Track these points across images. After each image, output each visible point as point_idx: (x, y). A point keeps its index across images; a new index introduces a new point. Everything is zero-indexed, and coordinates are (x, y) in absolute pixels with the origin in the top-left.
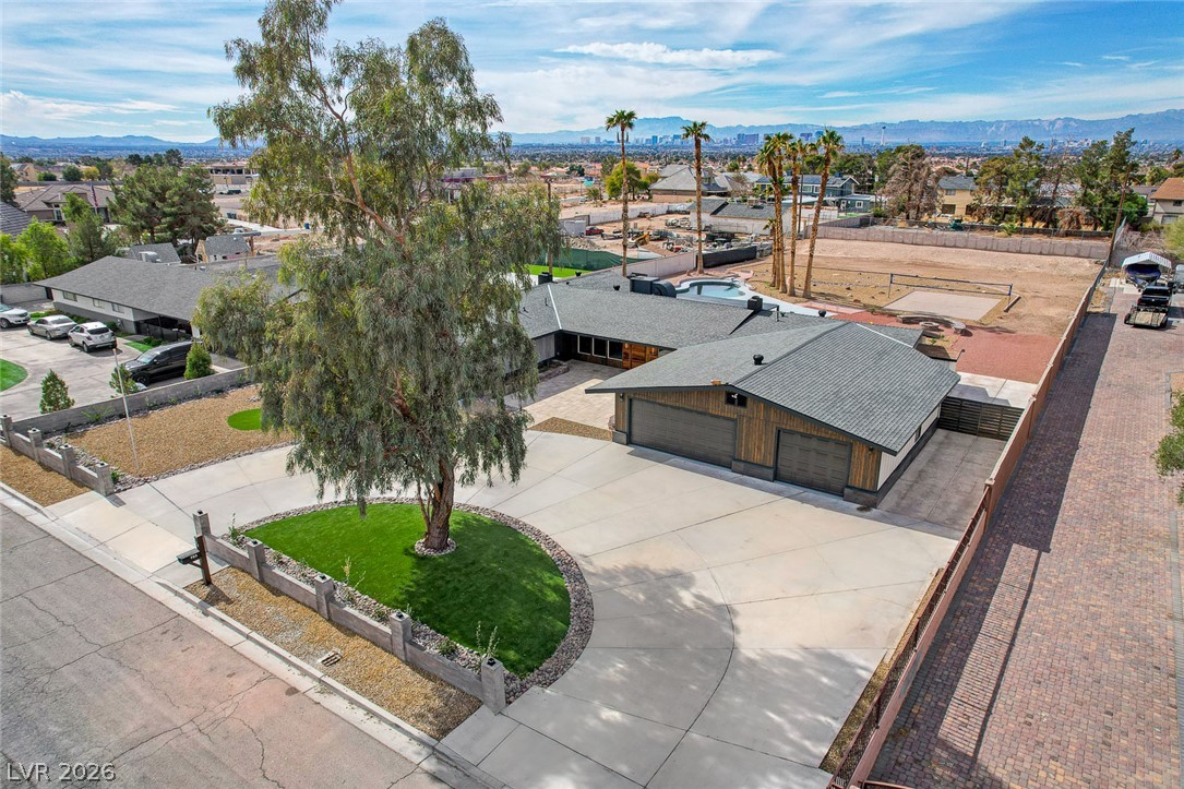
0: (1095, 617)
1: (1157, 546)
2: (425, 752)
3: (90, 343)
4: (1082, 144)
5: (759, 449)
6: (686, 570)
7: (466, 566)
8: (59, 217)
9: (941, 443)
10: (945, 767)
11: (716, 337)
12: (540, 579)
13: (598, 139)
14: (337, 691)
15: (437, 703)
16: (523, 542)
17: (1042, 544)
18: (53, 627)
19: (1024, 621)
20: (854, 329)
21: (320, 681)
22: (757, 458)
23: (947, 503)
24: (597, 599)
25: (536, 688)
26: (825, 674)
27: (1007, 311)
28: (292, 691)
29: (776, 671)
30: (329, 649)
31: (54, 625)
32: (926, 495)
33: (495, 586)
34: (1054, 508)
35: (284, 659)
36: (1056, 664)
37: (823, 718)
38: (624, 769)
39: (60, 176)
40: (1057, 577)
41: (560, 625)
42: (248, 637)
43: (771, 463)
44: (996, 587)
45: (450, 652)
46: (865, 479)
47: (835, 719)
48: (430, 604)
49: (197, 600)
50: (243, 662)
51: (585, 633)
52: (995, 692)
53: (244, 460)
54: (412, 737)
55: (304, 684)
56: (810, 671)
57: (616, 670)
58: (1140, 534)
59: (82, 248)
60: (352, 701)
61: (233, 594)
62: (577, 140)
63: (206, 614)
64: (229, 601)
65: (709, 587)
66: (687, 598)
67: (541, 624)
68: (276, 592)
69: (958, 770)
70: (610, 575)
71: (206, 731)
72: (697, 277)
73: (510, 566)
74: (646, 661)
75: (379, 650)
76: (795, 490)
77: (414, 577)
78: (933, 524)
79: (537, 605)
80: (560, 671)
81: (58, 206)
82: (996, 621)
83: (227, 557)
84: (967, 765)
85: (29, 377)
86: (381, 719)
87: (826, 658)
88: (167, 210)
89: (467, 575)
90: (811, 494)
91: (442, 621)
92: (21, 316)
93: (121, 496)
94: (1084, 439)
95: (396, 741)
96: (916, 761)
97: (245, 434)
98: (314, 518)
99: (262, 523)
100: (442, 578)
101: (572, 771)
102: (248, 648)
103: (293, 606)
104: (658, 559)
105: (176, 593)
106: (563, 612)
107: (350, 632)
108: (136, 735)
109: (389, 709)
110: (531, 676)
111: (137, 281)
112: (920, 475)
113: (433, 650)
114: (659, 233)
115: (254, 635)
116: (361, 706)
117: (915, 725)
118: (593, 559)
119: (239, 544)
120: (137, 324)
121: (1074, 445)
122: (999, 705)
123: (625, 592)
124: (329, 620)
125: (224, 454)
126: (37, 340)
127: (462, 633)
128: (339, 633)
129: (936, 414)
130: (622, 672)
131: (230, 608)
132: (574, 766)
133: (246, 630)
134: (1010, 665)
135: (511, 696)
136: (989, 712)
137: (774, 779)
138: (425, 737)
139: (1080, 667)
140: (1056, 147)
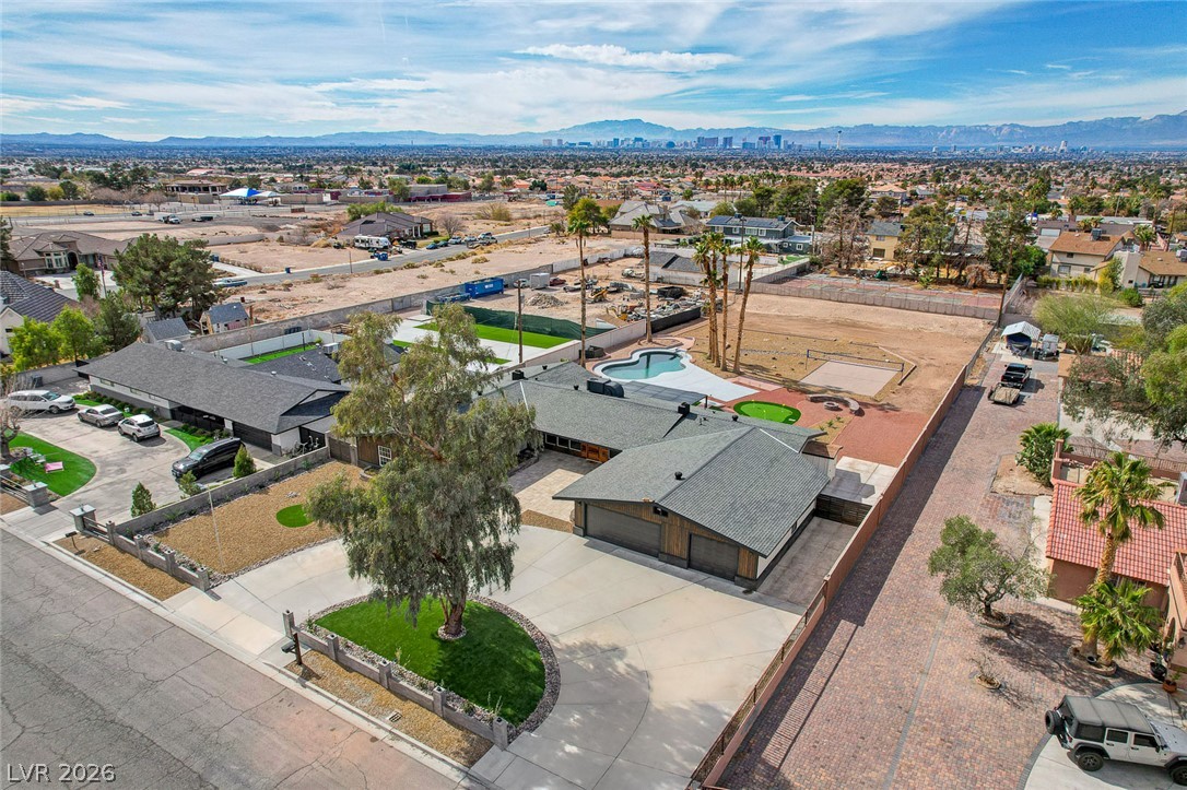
0: (876, 674)
1: (933, 618)
2: (462, 775)
3: (140, 435)
4: (1026, 150)
5: (677, 545)
6: (621, 645)
7: (475, 647)
8: (50, 265)
9: (813, 531)
10: (761, 775)
11: (652, 440)
12: (524, 656)
13: (560, 141)
14: (403, 739)
15: (465, 745)
16: (511, 625)
17: (859, 620)
18: (206, 698)
19: (832, 679)
20: (757, 435)
21: (390, 732)
22: (676, 552)
23: (806, 585)
24: (563, 669)
25: (525, 733)
26: (703, 718)
27: (900, 384)
28: (374, 739)
29: (673, 717)
30: (392, 710)
31: (206, 697)
32: (792, 580)
33: (495, 662)
34: (877, 588)
35: (364, 717)
36: (842, 708)
37: (697, 748)
38: (579, 782)
39: (23, 195)
40: (862, 645)
41: (539, 688)
42: (337, 703)
43: (685, 555)
44: (821, 654)
45: (470, 711)
46: (748, 571)
47: (704, 748)
48: (453, 677)
49: (297, 677)
50: (339, 721)
51: (555, 694)
52: (801, 728)
53: (299, 556)
54: (453, 766)
55: (381, 734)
56: (693, 717)
57: (575, 719)
58: (926, 608)
59: (106, 328)
60: (413, 745)
61: (319, 671)
62: (539, 142)
63: (305, 686)
64: (318, 677)
65: (636, 658)
66: (621, 666)
67: (527, 688)
68: (349, 669)
69: (768, 776)
70: (571, 650)
71: (328, 766)
72: (646, 346)
73: (504, 645)
74: (593, 712)
75: (424, 710)
76: (702, 576)
77: (441, 656)
78: (791, 604)
79: (522, 675)
80: (539, 721)
81: (49, 255)
82: (814, 680)
83: (309, 643)
84: (773, 772)
85: (98, 470)
86: (433, 755)
87: (706, 707)
88: (171, 279)
89: (476, 654)
90: (713, 580)
91: (462, 689)
92: (69, 402)
93: (215, 590)
94: (919, 525)
95: (444, 769)
96: (746, 772)
97: (294, 531)
98: (362, 609)
99: (326, 613)
100: (460, 657)
101: (548, 784)
102: (338, 710)
103: (362, 680)
104: (602, 638)
105: (280, 671)
106: (540, 679)
107: (404, 698)
108: (285, 770)
109: (437, 749)
110: (522, 725)
111: (169, 372)
112: (793, 561)
113: (460, 710)
114: (616, 285)
115: (341, 701)
116: (418, 747)
117: (749, 751)
118: (560, 638)
119: (315, 631)
120: (172, 411)
121: (909, 530)
122: (801, 736)
123: (580, 663)
124: (388, 689)
125: (282, 551)
126: (88, 429)
127: (476, 696)
128: (396, 699)
129: (813, 507)
130: (577, 720)
131: (320, 682)
132: (550, 781)
133: (336, 699)
134: (815, 710)
135: (511, 737)
136: (794, 741)
137: (664, 785)
138: (461, 766)
139: (856, 709)
140: (1002, 153)
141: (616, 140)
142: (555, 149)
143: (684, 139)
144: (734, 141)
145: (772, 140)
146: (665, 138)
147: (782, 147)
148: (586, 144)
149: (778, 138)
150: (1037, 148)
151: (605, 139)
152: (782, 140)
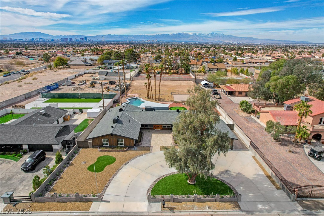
2: (241, 212)
6: (227, 169)
13: (11, 38)
14: (218, 211)
15: (232, 205)
21: (213, 211)
26: (261, 177)
30: (205, 206)
35: (201, 212)
38: (262, 200)
42: (189, 212)
49: (169, 211)
51: (231, 185)
54: (237, 211)
55: (211, 213)
56: (259, 177)
57: (242, 188)
60: (222, 211)
61: (173, 206)
63: (174, 212)
64: (175, 208)
70: (219, 175)
74: (243, 185)
75: (212, 202)
77: (198, 188)
78: (242, 149)
102: (192, 214)
103: (187, 203)
104: (221, 169)
105: (161, 212)
109: (229, 209)
110: (235, 195)
114: (93, 82)
123: (225, 176)
124: (197, 202)
138: (239, 210)
140: (143, 42)
141: (33, 39)
142: (9, 41)
143: (56, 39)
144: (73, 39)
145: (84, 39)
146: (51, 38)
147: (87, 41)
148: (21, 39)
149: (86, 38)
150: (151, 41)
151: (29, 38)
152: (87, 39)
